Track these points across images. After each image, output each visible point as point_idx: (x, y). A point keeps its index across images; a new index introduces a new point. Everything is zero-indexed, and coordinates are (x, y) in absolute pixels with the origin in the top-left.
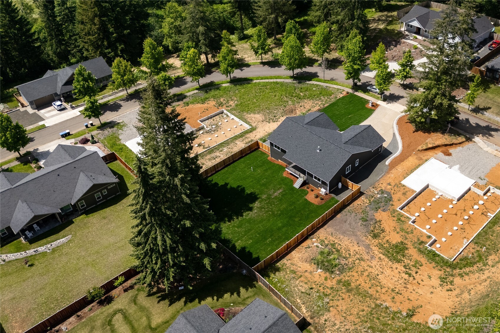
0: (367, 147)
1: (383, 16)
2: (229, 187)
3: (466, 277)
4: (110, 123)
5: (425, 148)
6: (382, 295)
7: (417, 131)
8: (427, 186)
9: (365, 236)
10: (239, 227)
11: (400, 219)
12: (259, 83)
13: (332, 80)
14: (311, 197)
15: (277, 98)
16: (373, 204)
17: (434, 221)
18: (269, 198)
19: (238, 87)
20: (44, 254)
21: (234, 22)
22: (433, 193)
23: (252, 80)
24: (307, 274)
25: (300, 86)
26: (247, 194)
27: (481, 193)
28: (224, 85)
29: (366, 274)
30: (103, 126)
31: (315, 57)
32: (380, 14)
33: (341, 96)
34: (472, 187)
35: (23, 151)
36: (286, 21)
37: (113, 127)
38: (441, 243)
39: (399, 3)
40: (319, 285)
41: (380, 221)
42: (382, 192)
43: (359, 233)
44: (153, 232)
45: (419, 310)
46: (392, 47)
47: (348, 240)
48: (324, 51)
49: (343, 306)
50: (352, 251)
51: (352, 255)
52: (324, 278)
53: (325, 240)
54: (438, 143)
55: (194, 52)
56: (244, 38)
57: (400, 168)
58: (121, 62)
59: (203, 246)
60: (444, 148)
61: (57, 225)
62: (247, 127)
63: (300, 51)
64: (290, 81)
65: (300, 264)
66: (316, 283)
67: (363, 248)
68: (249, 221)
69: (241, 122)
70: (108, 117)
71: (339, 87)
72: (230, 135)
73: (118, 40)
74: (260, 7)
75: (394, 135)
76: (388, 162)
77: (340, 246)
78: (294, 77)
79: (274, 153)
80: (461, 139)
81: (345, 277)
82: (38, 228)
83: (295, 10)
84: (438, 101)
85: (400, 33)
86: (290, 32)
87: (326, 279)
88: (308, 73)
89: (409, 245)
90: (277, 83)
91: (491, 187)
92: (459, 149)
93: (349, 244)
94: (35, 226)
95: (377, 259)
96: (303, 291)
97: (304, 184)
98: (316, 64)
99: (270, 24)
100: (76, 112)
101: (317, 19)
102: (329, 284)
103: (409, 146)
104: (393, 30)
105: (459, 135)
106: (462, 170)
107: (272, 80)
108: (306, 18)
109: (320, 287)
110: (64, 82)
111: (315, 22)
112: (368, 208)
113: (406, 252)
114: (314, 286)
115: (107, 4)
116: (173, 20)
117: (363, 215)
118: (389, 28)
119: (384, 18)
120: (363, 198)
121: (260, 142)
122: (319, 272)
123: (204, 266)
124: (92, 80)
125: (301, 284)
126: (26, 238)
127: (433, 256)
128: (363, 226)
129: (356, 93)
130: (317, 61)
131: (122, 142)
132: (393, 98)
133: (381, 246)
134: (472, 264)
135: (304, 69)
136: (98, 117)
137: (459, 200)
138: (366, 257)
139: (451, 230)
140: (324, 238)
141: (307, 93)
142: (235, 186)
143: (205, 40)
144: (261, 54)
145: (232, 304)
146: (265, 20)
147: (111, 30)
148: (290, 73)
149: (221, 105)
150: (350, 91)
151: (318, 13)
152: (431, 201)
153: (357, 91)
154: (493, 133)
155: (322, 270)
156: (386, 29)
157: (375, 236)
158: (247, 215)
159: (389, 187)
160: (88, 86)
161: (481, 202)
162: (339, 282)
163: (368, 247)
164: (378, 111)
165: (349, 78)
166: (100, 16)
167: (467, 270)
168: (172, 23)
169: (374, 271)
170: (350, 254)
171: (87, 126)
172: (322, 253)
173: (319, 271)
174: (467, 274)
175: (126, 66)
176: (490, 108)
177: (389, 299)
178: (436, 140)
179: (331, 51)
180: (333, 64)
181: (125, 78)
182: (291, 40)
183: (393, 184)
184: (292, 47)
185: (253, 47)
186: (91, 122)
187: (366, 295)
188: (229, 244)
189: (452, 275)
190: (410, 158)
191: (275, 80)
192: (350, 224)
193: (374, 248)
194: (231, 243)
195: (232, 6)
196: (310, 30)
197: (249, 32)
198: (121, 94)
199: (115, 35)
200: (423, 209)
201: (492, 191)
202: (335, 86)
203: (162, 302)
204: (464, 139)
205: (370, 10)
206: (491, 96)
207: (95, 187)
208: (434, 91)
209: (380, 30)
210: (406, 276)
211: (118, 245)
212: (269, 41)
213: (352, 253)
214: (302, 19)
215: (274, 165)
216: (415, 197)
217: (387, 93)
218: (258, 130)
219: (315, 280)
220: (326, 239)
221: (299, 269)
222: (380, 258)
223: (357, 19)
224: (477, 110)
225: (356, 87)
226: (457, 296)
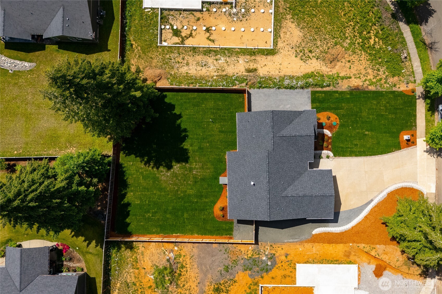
2: (179, 121)
5: (365, 250)
9: (211, 283)
10: (145, 178)
16: (250, 261)
24: (142, 271)
26: (182, 148)
40: (141, 287)
41: (235, 281)
42: (272, 257)
43: (209, 276)
47: (197, 273)
50: (188, 284)
51: (185, 287)
52: (149, 285)
53: (182, 257)
57: (318, 247)
62: (270, 45)
65: (146, 258)
66: (141, 284)
67: (198, 290)
71: (418, 70)
75: (369, 202)
77: (185, 272)
80: (415, 270)
87: (150, 287)
93: (192, 277)
96: (128, 281)
102: (148, 292)
109: (141, 289)
112: (242, 261)
114: (138, 285)
117: (230, 264)
122: (151, 278)
125: (132, 274)
128: (219, 273)
129: (419, 102)
140: (184, 254)
141: (379, 44)
142: (183, 126)
145: (77, 248)
155: (153, 278)
157: (217, 290)
159: (283, 258)
170: (184, 285)
183: (289, 258)
188: (124, 188)
190: (340, 246)
194: (126, 190)
202: (416, 64)
213: (186, 286)
219: (143, 281)
220: (184, 256)
221: (142, 262)
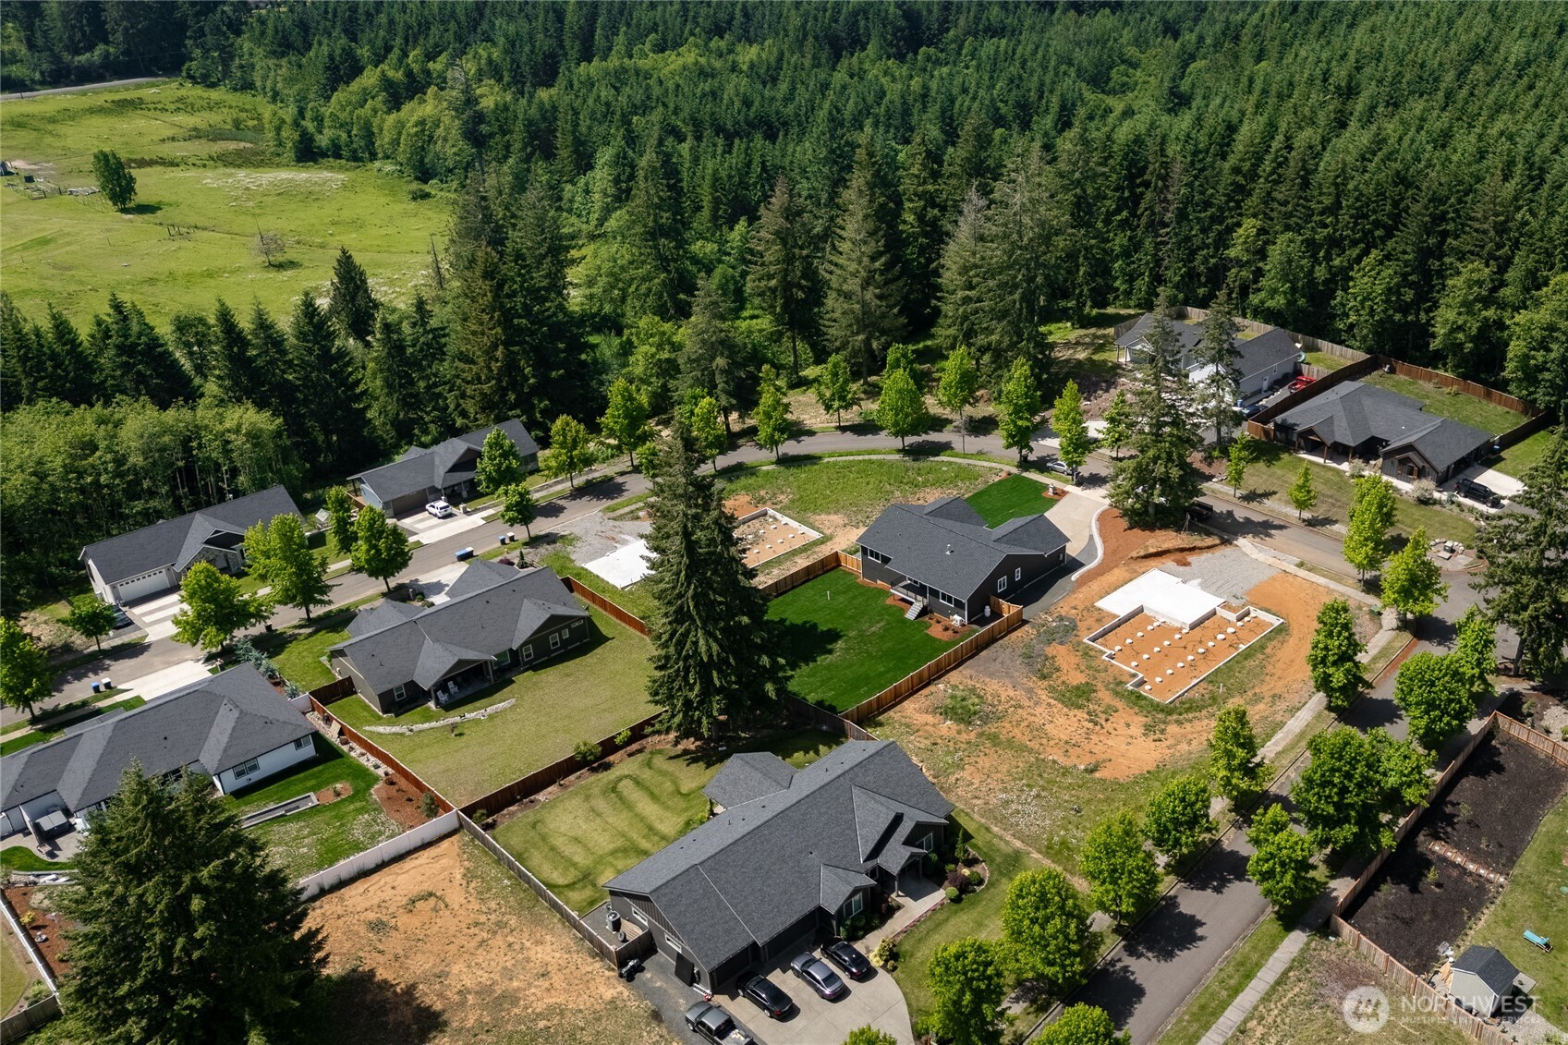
0: (1035, 549)
1: (1087, 336)
2: (788, 623)
3: (1188, 725)
4: (547, 536)
5: (1142, 553)
6: (1048, 749)
7: (1130, 528)
8: (1140, 610)
9: (1027, 677)
10: (810, 675)
11: (1087, 653)
12: (835, 464)
13: (980, 453)
14: (936, 631)
15: (870, 486)
16: (1043, 635)
17: (1146, 656)
18: (861, 635)
19: (793, 470)
20: (476, 722)
21: (773, 354)
22: (1150, 620)
23: (820, 458)
24: (928, 728)
25: (916, 465)
26: (822, 632)
27: (1232, 617)
28: (764, 468)
29: (1026, 723)
30: (534, 542)
31: (946, 413)
32: (1082, 332)
33: (997, 479)
34: (1218, 609)
35: (393, 582)
36: (886, 347)
37: (554, 542)
38: (1154, 684)
39: (1123, 312)
40: (947, 739)
41: (1053, 657)
42: (1061, 618)
43: (1016, 674)
44: (693, 633)
45: (1108, 764)
46: (1100, 392)
47: (999, 682)
48: (965, 401)
49: (984, 762)
50: (1003, 696)
51: (1003, 701)
52: (955, 731)
53: (960, 685)
54: (1165, 546)
55: (710, 404)
56: (801, 383)
57: (1094, 584)
58: (568, 424)
59: (765, 660)
60: (1178, 556)
61: (487, 685)
62: (815, 535)
63: (915, 401)
64: (897, 457)
65: (917, 715)
66: (943, 737)
67: (1023, 692)
68: (828, 668)
69: (804, 529)
70: (541, 526)
71: (994, 465)
72: (782, 550)
73: (538, 391)
74: (835, 321)
75: (1091, 537)
76: (1075, 576)
77: (983, 691)
78: (905, 451)
79: (869, 569)
80: (1209, 541)
81: (992, 728)
82: (456, 689)
83: (905, 326)
84: (1160, 469)
85: (1118, 366)
86: (896, 365)
87: (959, 732)
88: (933, 442)
89: (1099, 686)
90: (871, 462)
91: (1252, 609)
92: (1206, 556)
93: (999, 688)
94: (451, 684)
95: (1044, 706)
96: (922, 747)
97: (924, 612)
98: (950, 427)
99: (855, 354)
100: (476, 520)
101: (949, 341)
102: (964, 737)
103: (1114, 552)
104: (1105, 362)
105: (1209, 534)
106: (1205, 586)
107: (861, 458)
108: (929, 343)
109: (949, 741)
110: (450, 465)
111: (947, 349)
112: (1035, 641)
113: (1093, 695)
114: (939, 741)
115: (524, 321)
116: (654, 350)
117: (1025, 650)
118: (1095, 357)
119: (1087, 340)
120: (1026, 628)
121: (842, 555)
122: (947, 724)
123: (765, 695)
124: (516, 456)
125: (918, 739)
126: (438, 703)
127: (1136, 699)
128: (1024, 664)
129: (1025, 474)
130: (951, 422)
131: (578, 564)
132: (1094, 481)
133: (1052, 689)
134: (1200, 709)
135: (924, 437)
136: (526, 524)
137: (1193, 627)
138: (1026, 703)
139: (1174, 667)
140: (958, 681)
141: (931, 477)
142: (799, 622)
143: (726, 382)
144: (838, 410)
146: (844, 346)
147: (527, 371)
148: (897, 443)
149: (761, 501)
150: (1015, 471)
151: (952, 331)
152: (1144, 630)
153: (1027, 470)
154: (1273, 532)
155: (952, 721)
156: (1089, 360)
157: (1044, 677)
158: (823, 660)
159: (1073, 611)
160: (508, 467)
161: (1231, 630)
162: (981, 735)
163: (1030, 691)
164: (1064, 501)
165: (1009, 446)
166: (507, 344)
167: (1191, 715)
168: (653, 356)
169: (1038, 721)
170: (999, 700)
171: (503, 542)
172: (953, 697)
173: (948, 722)
174: (1190, 721)
175: (577, 432)
176: (1275, 493)
177: (1060, 753)
178: (1164, 541)
179: (977, 401)
180: (982, 427)
181: (575, 453)
182: (895, 380)
183: (1082, 607)
184: (900, 391)
185: (821, 396)
186: (510, 534)
187: (1023, 748)
189: (1165, 723)
190: (1116, 571)
191: (867, 457)
192: (1002, 663)
193: (1040, 692)
195: (777, 320)
196: (937, 366)
197: (810, 372)
198: (559, 487)
199: (532, 381)
200: (1129, 641)
201: (1252, 615)
202: (985, 464)
203: (694, 766)
204: (1218, 542)
205: (1061, 325)
206: (1279, 472)
207: (554, 621)
208: (1151, 453)
209: (1079, 362)
210: (1091, 725)
211: (603, 707)
212: (854, 387)
213: (1003, 699)
214: (921, 345)
215: (869, 589)
216: (1118, 625)
217: (1084, 471)
218: (835, 540)
219: (942, 734)
220: (960, 682)
221: (915, 721)
222: (1049, 704)
223: (1028, 340)
224: (1251, 497)
225: (1025, 464)
226: (1169, 748)
